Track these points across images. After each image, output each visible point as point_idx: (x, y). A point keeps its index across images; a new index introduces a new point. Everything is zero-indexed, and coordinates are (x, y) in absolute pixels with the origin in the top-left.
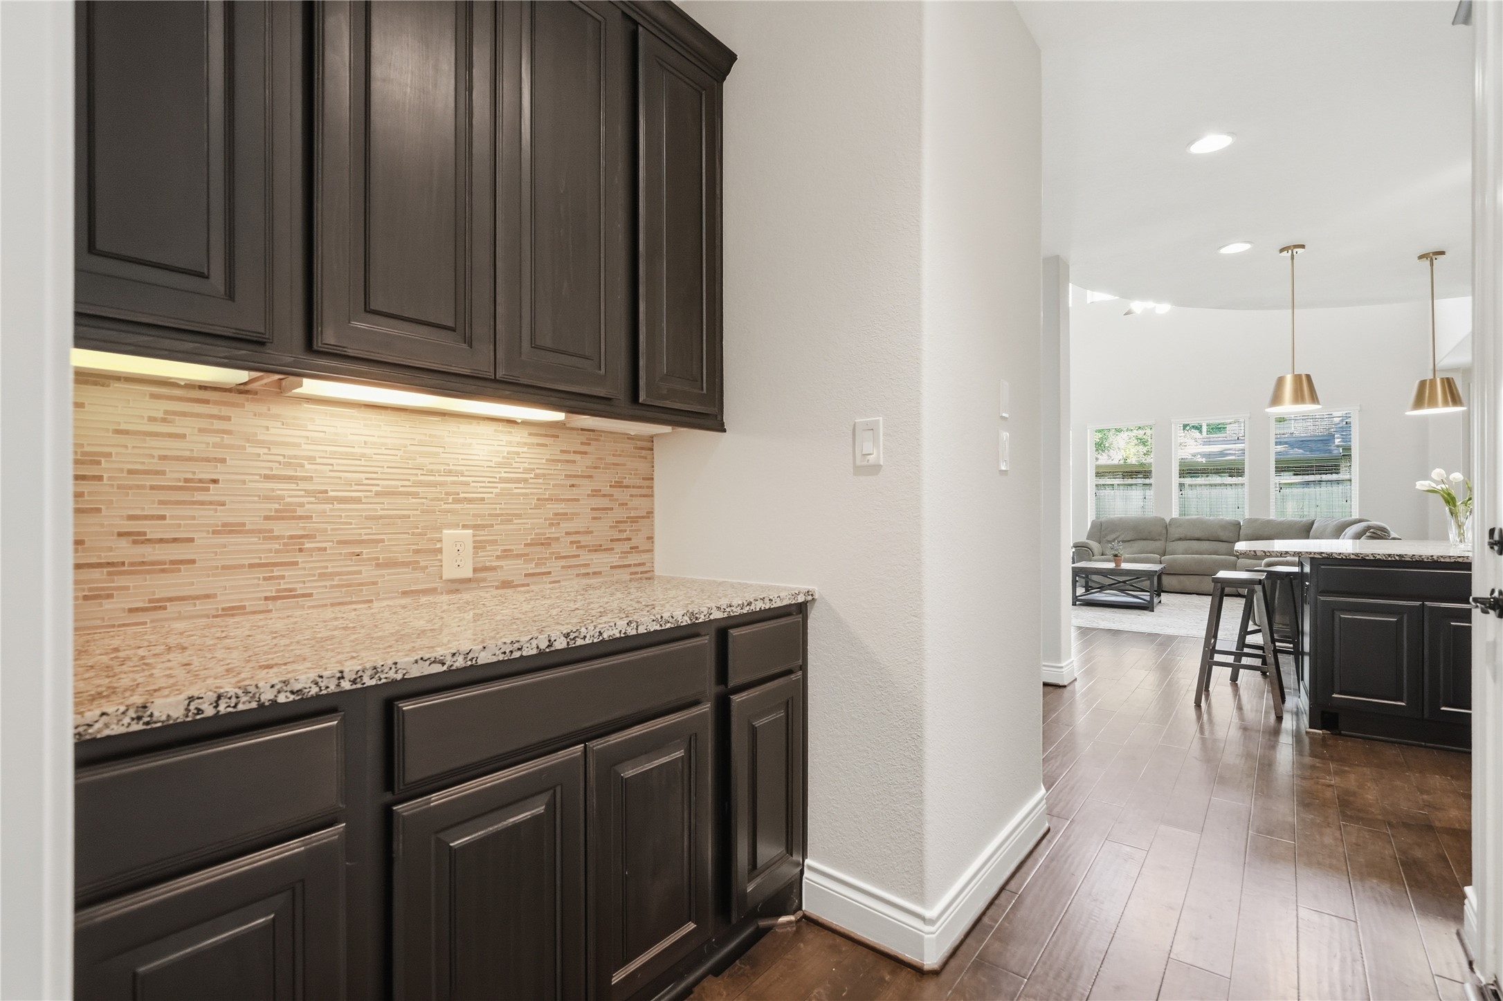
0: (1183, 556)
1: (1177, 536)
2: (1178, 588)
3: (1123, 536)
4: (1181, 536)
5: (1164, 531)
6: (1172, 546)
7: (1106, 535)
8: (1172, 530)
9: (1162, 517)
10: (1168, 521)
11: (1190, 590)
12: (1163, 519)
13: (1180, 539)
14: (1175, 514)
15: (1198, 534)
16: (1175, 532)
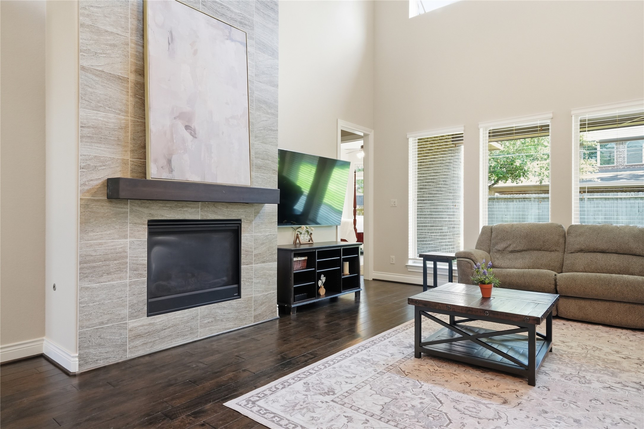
0: (585, 274)
1: (577, 247)
2: (580, 315)
3: (514, 245)
4: (583, 247)
5: (562, 240)
6: (569, 259)
7: (497, 244)
8: (570, 239)
9: (559, 224)
10: (566, 228)
11: (593, 319)
12: (561, 227)
13: (581, 251)
14: (575, 221)
15: (603, 247)
16: (574, 242)
